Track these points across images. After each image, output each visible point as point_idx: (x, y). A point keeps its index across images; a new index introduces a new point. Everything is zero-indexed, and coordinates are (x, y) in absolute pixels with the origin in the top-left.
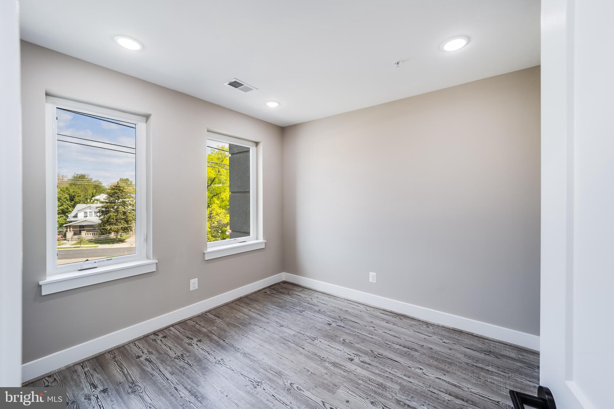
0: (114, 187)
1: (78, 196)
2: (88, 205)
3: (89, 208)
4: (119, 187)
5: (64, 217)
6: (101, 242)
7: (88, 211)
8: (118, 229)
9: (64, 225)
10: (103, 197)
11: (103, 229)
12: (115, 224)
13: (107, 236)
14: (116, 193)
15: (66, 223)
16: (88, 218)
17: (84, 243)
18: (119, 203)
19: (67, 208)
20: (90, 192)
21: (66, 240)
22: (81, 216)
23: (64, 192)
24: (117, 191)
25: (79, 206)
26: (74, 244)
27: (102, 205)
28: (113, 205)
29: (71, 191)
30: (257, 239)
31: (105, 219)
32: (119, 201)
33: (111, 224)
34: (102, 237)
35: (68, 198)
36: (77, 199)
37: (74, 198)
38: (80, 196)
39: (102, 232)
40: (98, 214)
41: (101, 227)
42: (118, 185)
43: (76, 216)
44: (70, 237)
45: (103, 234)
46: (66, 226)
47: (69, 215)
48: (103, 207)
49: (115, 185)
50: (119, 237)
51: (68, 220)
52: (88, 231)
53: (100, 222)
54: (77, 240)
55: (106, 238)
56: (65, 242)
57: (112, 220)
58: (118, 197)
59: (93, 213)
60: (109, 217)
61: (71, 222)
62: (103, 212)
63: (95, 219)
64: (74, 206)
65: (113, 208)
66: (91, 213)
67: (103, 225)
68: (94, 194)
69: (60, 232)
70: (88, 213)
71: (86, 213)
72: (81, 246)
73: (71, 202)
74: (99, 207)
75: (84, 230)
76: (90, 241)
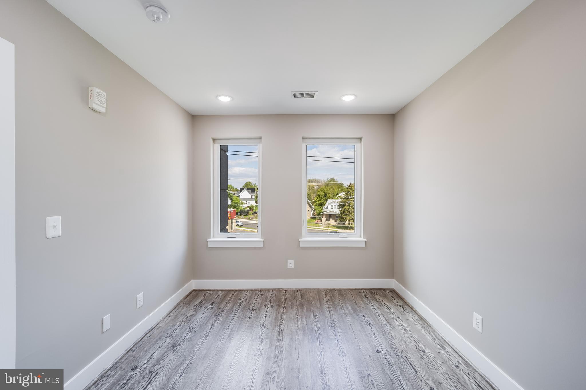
0: (348, 187)
1: (329, 194)
2: (334, 200)
3: (334, 202)
4: (351, 186)
5: (322, 208)
6: (340, 227)
7: (333, 204)
8: (350, 219)
9: (321, 214)
10: (342, 194)
11: (341, 218)
12: (348, 215)
13: (344, 223)
14: (349, 191)
15: (322, 212)
16: (333, 210)
17: (331, 227)
18: (351, 199)
19: (323, 202)
20: (336, 191)
21: (322, 223)
22: (330, 207)
23: (322, 191)
24: (350, 190)
25: (329, 201)
26: (325, 227)
27: (341, 200)
28: (347, 200)
29: (325, 190)
30: (361, 237)
31: (342, 211)
32: (351, 198)
33: (346, 215)
34: (341, 224)
35: (324, 195)
36: (328, 196)
37: (327, 195)
38: (330, 194)
39: (340, 220)
40: (339, 207)
41: (340, 216)
42: (350, 185)
43: (327, 208)
44: (324, 222)
45: (341, 221)
46: (322, 214)
47: (324, 207)
48: (341, 202)
49: (349, 185)
50: (351, 225)
51: (323, 210)
52: (334, 219)
53: (339, 212)
54: (327, 224)
55: (343, 225)
56: (321, 225)
57: (346, 212)
58: (350, 194)
59: (336, 205)
60: (345, 210)
61: (324, 211)
62: (341, 205)
63: (337, 211)
64: (326, 201)
65: (347, 203)
66: (335, 206)
67: (341, 215)
68: (338, 192)
69: (320, 218)
70: (333, 206)
71: (332, 206)
72: (329, 229)
73: (325, 198)
74: (339, 202)
75: (331, 218)
76: (335, 226)
